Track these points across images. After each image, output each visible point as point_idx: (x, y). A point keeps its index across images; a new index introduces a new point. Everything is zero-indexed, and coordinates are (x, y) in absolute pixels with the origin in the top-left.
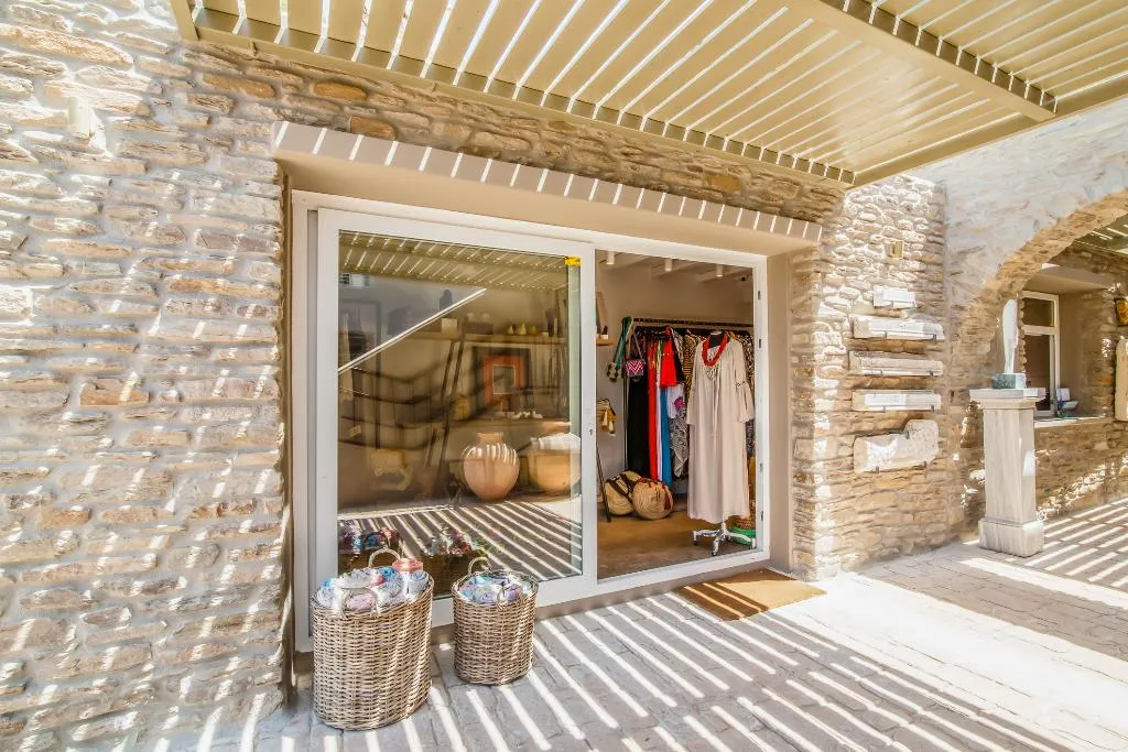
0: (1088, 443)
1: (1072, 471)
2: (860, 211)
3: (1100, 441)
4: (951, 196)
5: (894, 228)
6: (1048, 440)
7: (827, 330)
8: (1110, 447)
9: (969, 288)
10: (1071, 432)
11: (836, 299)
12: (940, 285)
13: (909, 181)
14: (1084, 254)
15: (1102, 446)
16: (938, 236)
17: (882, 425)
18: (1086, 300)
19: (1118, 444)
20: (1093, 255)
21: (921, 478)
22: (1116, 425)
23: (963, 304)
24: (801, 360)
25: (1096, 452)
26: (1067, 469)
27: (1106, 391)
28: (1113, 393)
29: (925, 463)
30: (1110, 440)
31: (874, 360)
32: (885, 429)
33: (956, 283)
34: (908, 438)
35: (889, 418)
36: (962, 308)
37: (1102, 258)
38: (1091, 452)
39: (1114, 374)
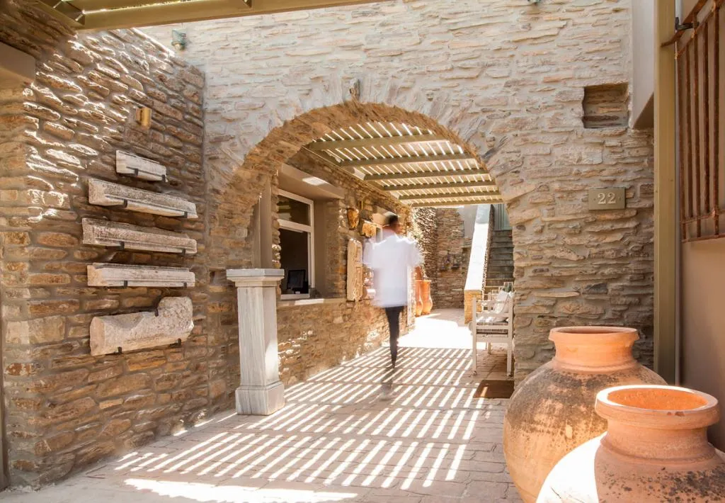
0: (329, 318)
1: (318, 340)
2: (99, 61)
3: (338, 316)
4: (209, 82)
5: (144, 94)
6: (298, 316)
7: (47, 189)
8: (344, 320)
9: (224, 175)
10: (317, 309)
11: (59, 154)
12: (198, 166)
13: (162, 50)
14: (326, 168)
15: (339, 320)
16: (196, 117)
17: (128, 303)
18: (329, 206)
19: (350, 318)
20: (333, 171)
21: (178, 356)
22: (348, 304)
23: (218, 187)
24: (11, 223)
25: (334, 324)
26: (314, 339)
27: (341, 278)
28: (346, 280)
29: (180, 340)
30: (344, 315)
31: (113, 230)
32: (132, 307)
33: (214, 168)
34: (157, 315)
35: (140, 295)
36: (217, 192)
37: (339, 174)
38: (332, 325)
39: (346, 265)
